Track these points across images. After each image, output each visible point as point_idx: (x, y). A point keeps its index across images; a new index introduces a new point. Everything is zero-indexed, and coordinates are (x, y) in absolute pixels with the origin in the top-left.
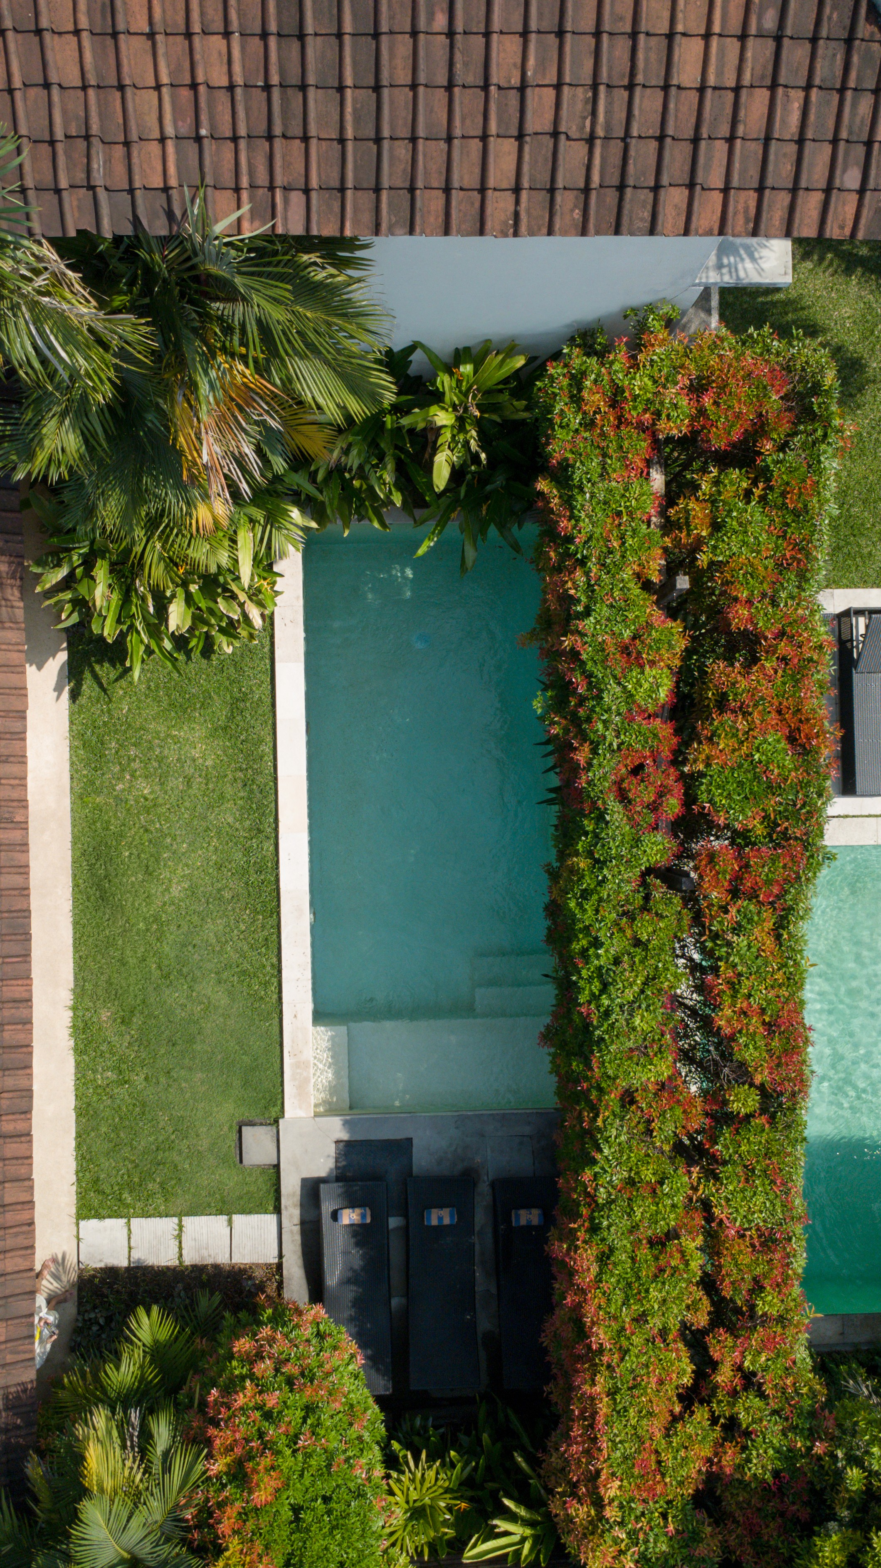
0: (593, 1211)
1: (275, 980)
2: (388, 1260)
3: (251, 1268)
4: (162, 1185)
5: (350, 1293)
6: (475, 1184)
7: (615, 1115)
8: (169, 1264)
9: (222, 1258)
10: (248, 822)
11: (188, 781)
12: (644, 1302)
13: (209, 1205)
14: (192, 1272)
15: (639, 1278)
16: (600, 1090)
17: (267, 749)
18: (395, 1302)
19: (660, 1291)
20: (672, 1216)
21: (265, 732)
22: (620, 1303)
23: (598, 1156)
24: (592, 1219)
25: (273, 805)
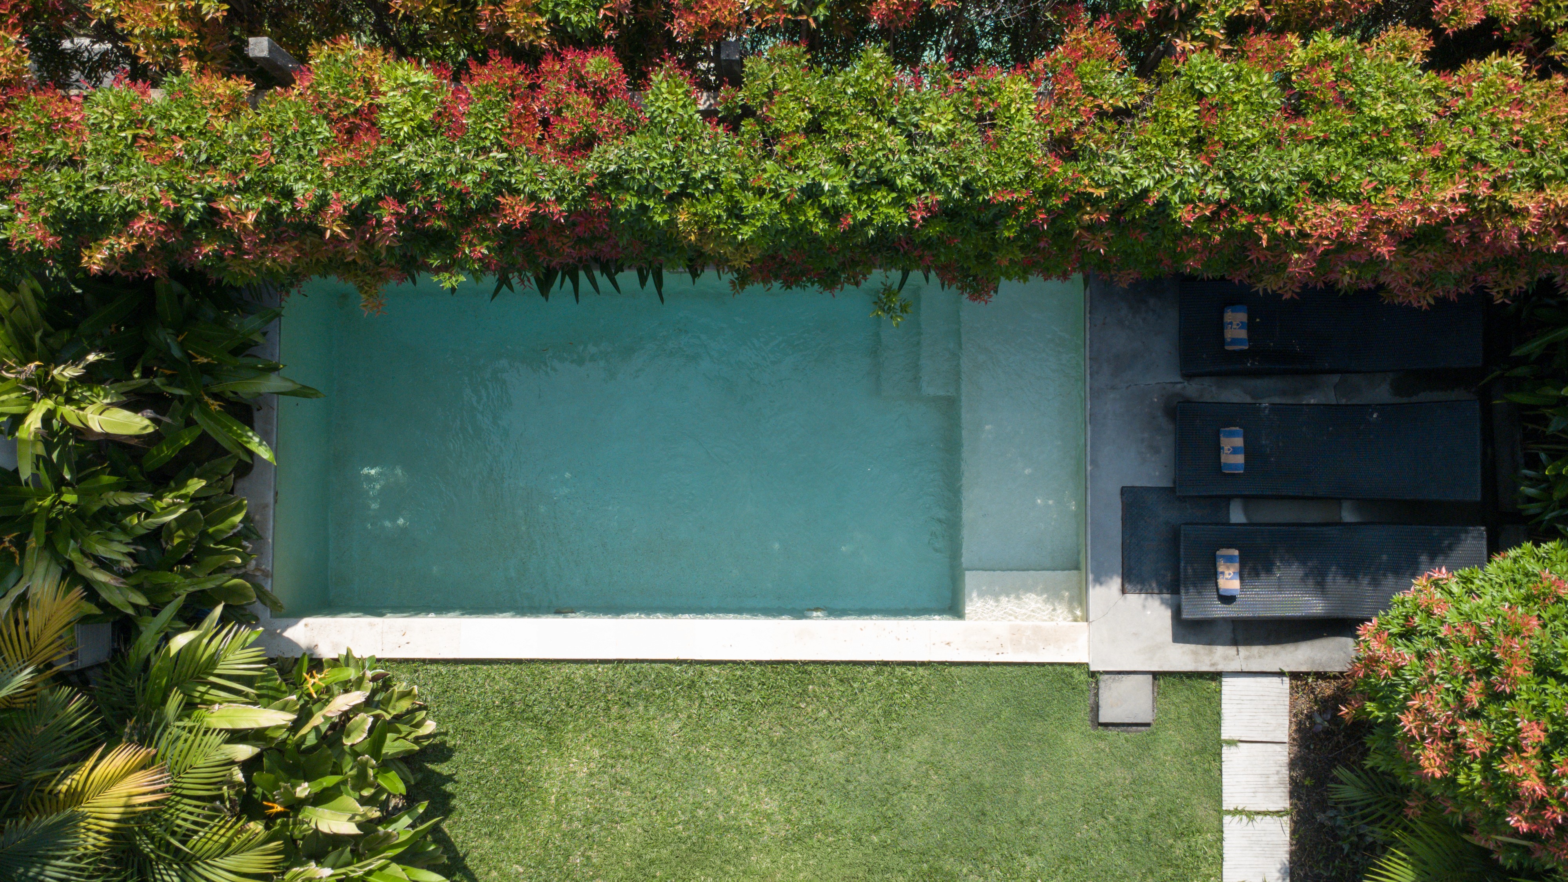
0: (1243, 207)
1: (898, 670)
2: (1293, 525)
3: (1296, 715)
4: (1178, 836)
5: (1337, 582)
6: (1188, 401)
7: (1090, 169)
8: (1288, 831)
9: (1281, 755)
10: (680, 701)
11: (619, 782)
12: (1393, 125)
13: (1207, 771)
14: (1299, 799)
15: (1354, 135)
16: (1047, 192)
17: (579, 672)
18: (1348, 516)
19: (1375, 99)
20: (1254, 79)
21: (556, 675)
22: (1393, 166)
23: (1155, 196)
24: (1255, 209)
25: (657, 666)
